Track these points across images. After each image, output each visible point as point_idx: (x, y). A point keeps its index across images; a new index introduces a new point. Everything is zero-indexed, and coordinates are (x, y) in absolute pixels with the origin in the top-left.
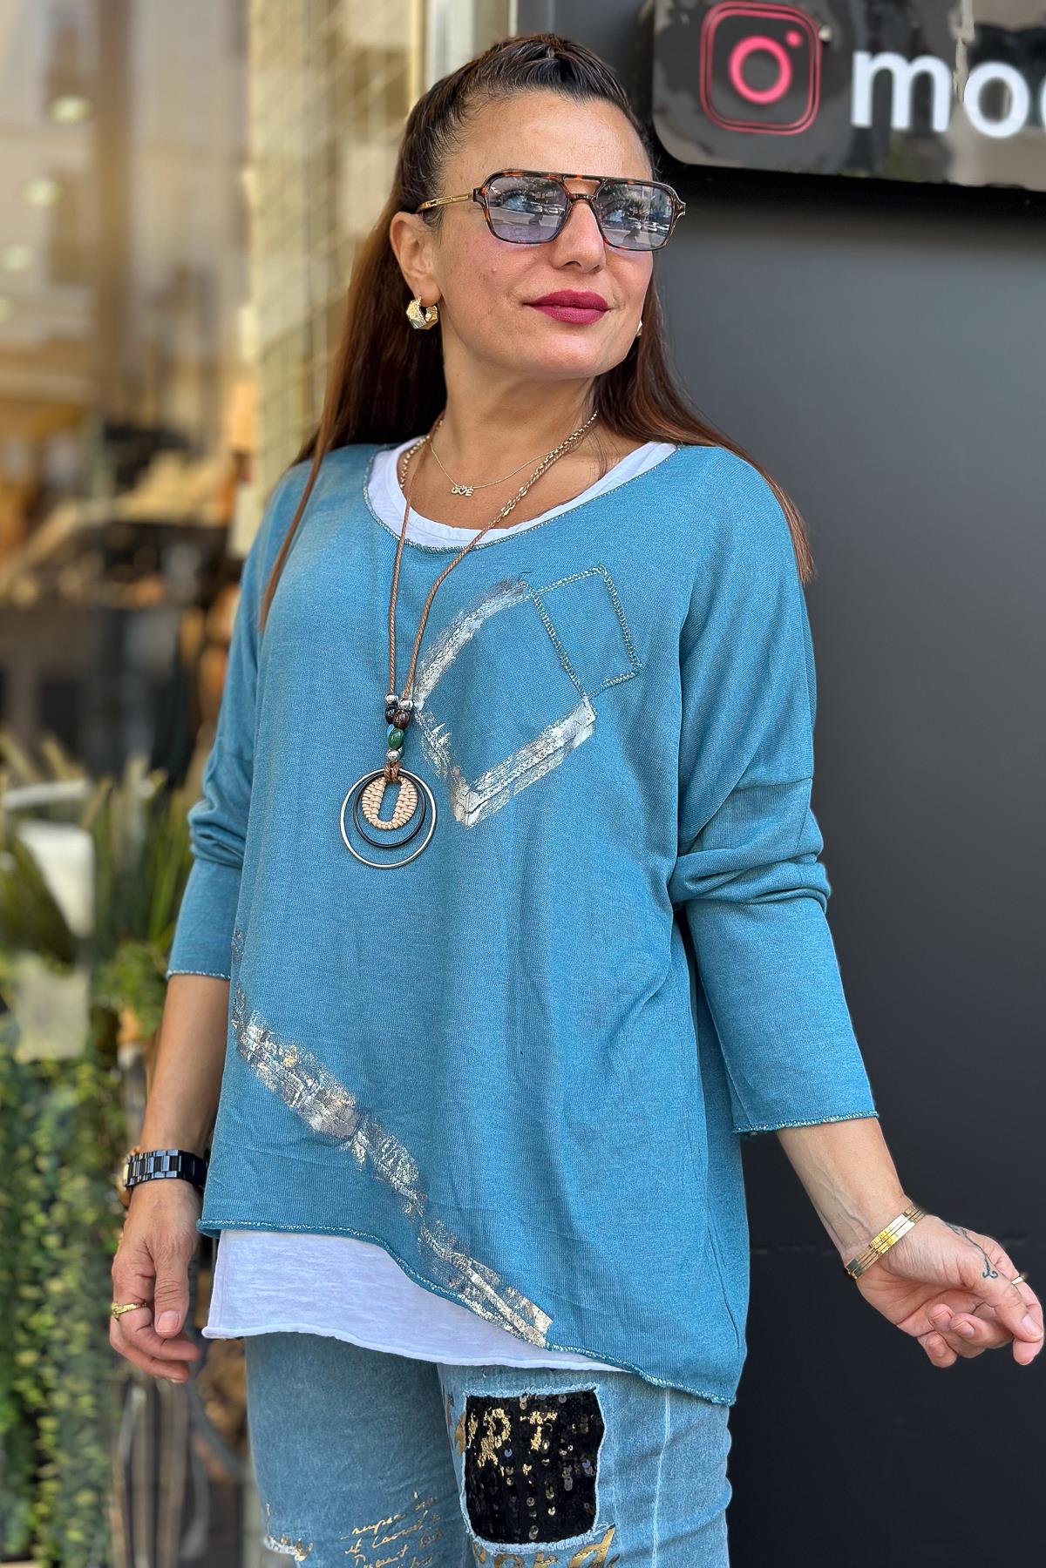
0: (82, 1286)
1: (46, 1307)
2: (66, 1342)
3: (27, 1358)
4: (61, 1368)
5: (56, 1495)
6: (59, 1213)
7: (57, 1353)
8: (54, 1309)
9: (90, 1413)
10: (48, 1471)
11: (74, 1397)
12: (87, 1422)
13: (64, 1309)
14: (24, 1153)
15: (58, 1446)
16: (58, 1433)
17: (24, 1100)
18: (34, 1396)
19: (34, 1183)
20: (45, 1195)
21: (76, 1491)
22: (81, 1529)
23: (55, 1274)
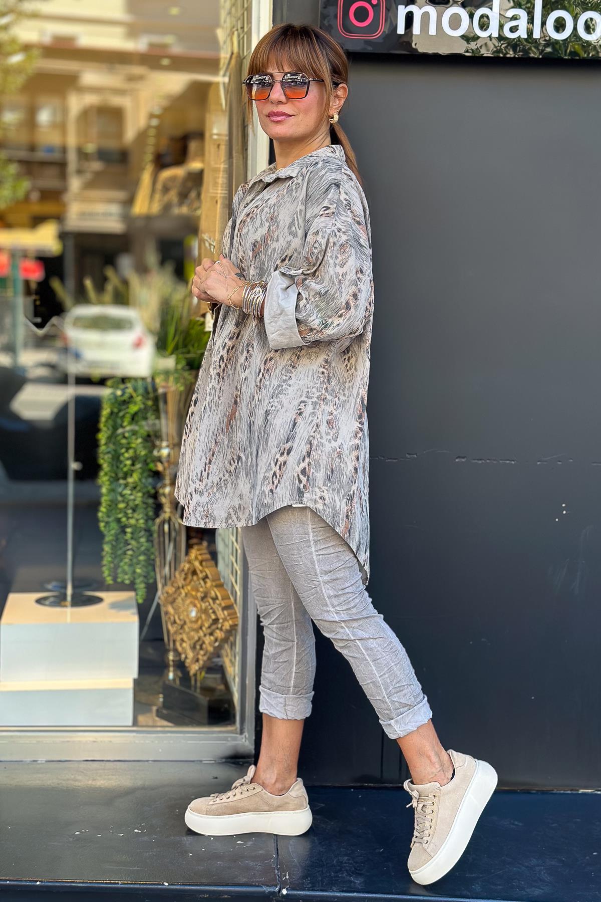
0: (140, 480)
1: (128, 488)
2: (134, 500)
3: (122, 506)
4: (134, 510)
5: (131, 555)
6: (131, 452)
7: (131, 504)
8: (130, 488)
9: (143, 526)
10: (130, 547)
11: (137, 520)
12: (141, 529)
13: (135, 488)
14: (120, 431)
15: (132, 538)
16: (132, 533)
17: (120, 411)
18: (124, 519)
19: (124, 441)
20: (128, 446)
21: (140, 555)
22: (140, 568)
23: (131, 475)
